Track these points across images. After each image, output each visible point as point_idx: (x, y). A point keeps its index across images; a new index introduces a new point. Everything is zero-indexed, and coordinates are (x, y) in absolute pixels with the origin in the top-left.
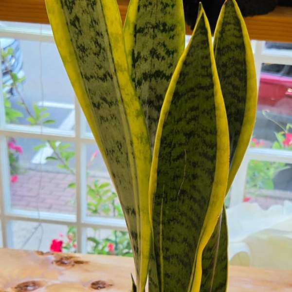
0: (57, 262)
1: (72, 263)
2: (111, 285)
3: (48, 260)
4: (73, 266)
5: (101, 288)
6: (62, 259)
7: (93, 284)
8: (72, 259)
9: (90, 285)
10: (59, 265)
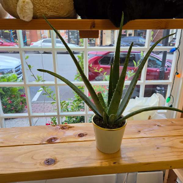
0: (61, 128)
1: (68, 128)
2: (86, 134)
3: (57, 128)
4: (68, 129)
5: (83, 136)
6: (63, 127)
7: (79, 135)
8: (67, 126)
9: (77, 136)
10: (63, 129)
